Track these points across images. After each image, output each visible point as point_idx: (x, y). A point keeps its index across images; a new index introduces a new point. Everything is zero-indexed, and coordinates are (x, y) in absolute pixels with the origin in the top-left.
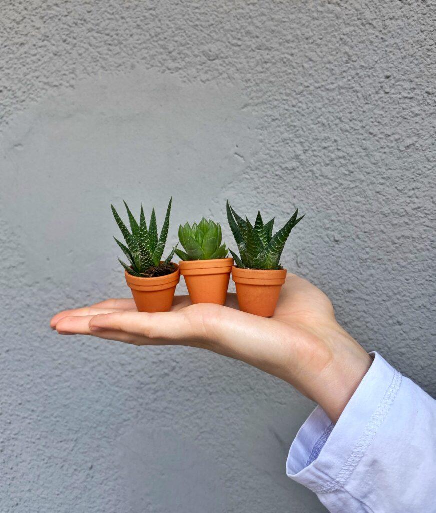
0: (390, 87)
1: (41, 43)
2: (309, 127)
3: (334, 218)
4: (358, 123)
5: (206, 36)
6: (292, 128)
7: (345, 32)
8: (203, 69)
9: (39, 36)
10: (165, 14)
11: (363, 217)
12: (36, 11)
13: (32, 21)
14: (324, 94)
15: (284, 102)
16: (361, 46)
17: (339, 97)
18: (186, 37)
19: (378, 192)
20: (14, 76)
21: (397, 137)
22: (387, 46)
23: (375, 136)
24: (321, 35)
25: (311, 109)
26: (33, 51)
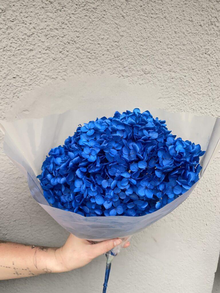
2: (187, 110)
5: (145, 61)
6: (180, 110)
7: (210, 69)
8: (141, 78)
10: (124, 46)
12: (42, 31)
14: (196, 96)
15: (178, 98)
17: (202, 98)
18: (134, 60)
20: (25, 69)
24: (200, 68)
25: (190, 102)
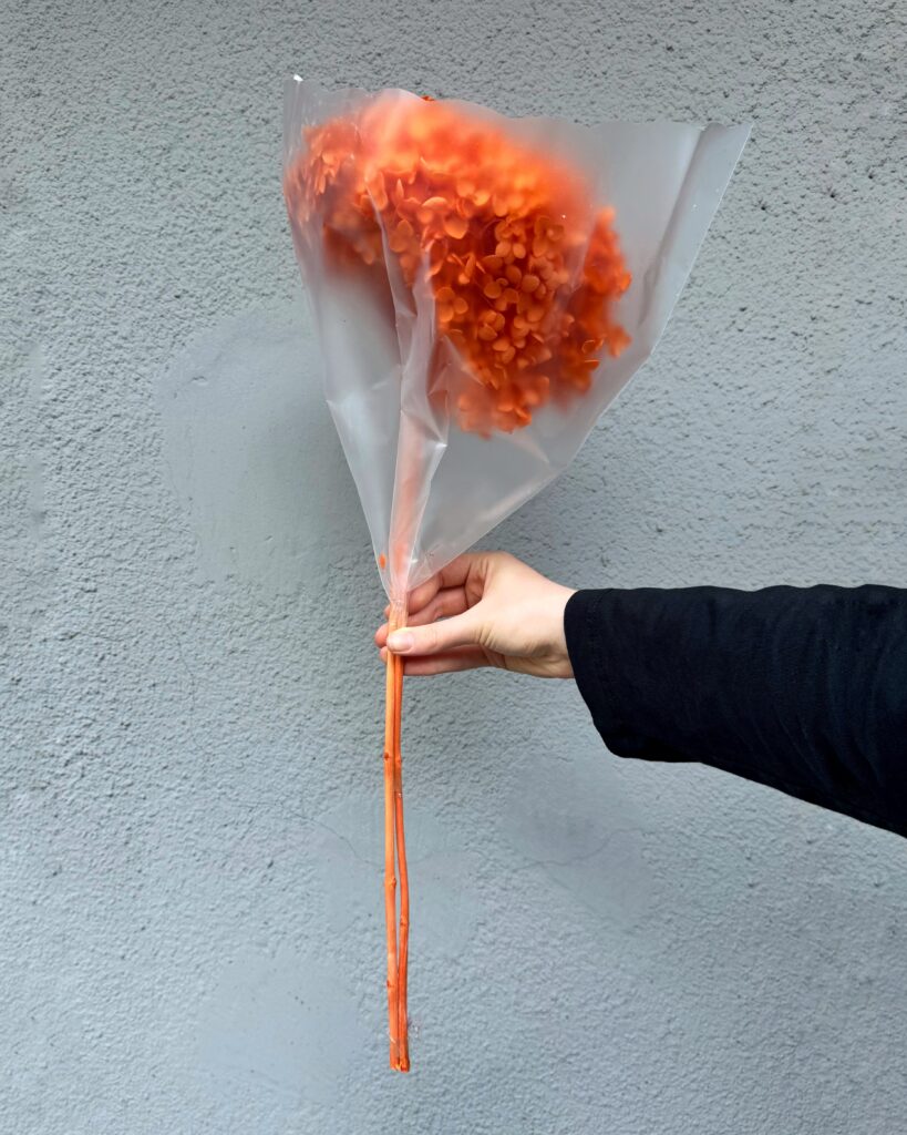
0: (746, 323)
1: (247, 232)
3: (657, 499)
4: (698, 368)
9: (245, 221)
11: (698, 497)
13: (236, 198)
16: (709, 266)
19: (721, 465)
21: (750, 390)
22: (744, 268)
23: (721, 387)
26: (235, 242)
